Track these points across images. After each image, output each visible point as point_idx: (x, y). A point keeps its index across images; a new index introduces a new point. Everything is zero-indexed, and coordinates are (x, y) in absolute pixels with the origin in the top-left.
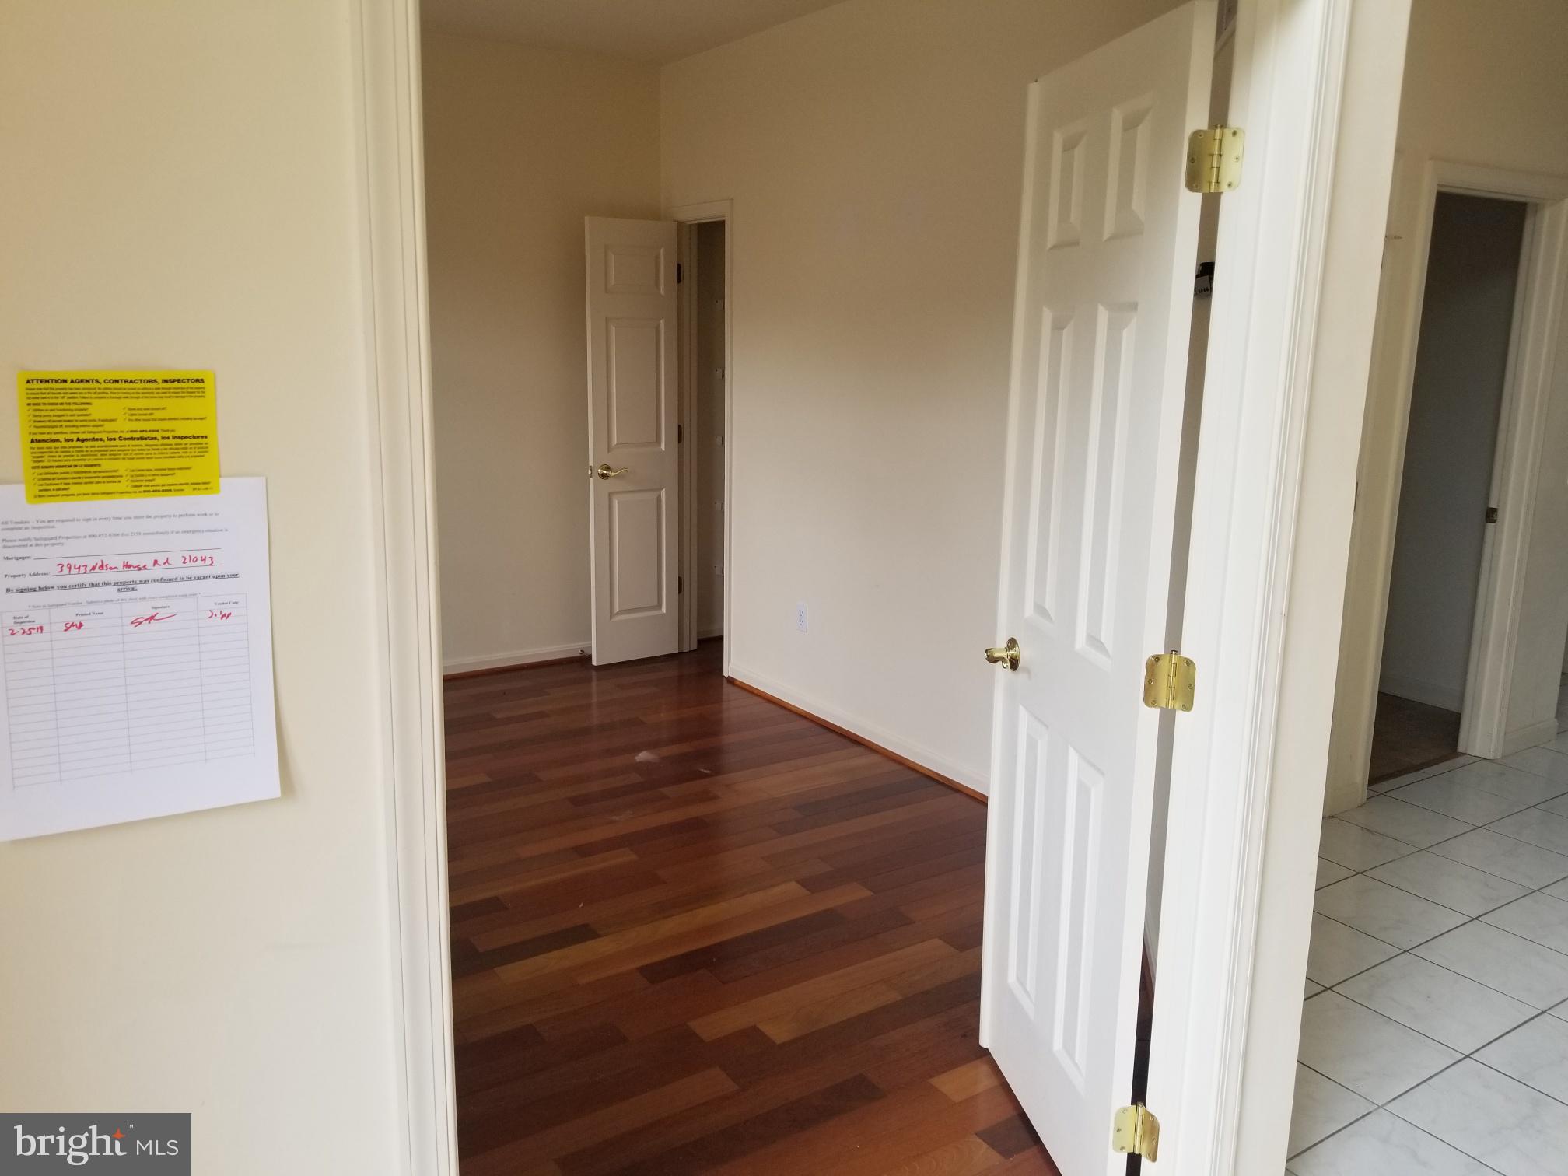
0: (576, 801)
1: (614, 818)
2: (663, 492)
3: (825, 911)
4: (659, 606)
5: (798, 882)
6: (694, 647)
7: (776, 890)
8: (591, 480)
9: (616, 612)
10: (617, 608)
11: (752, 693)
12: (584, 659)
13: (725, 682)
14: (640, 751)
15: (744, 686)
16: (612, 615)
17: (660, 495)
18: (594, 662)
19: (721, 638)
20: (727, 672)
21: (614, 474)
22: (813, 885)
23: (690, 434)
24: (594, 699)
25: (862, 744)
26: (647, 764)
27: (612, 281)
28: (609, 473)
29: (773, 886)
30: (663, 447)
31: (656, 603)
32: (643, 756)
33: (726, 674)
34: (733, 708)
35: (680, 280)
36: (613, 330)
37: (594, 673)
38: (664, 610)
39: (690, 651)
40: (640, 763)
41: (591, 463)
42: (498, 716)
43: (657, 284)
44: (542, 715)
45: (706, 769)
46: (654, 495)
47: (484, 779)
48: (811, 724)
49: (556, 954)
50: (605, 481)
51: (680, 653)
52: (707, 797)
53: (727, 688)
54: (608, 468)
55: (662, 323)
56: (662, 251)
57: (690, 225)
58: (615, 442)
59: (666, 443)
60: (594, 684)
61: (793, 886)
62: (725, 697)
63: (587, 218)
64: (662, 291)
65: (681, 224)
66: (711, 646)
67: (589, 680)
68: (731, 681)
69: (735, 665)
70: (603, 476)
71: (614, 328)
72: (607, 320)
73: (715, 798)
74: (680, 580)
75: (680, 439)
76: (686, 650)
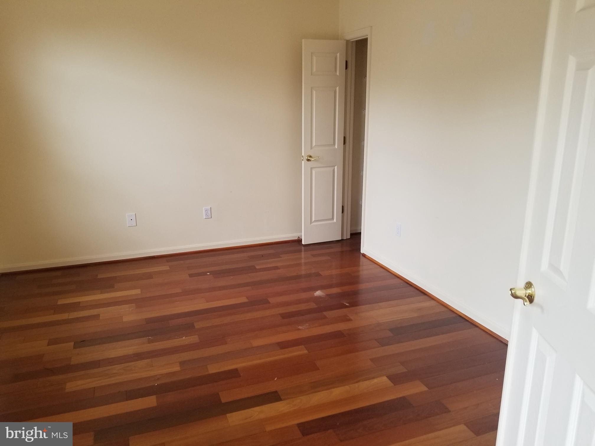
0: (285, 316)
1: (300, 327)
2: (336, 167)
3: (401, 398)
4: (333, 219)
5: (387, 377)
6: (349, 237)
7: (376, 381)
8: (303, 162)
9: (313, 221)
10: (313, 220)
11: (373, 262)
12: (299, 241)
13: (361, 256)
14: (317, 290)
15: (370, 259)
16: (311, 223)
17: (334, 168)
18: (303, 243)
19: (360, 233)
20: (362, 251)
21: (313, 159)
22: (395, 379)
23: (350, 141)
24: (303, 261)
25: (427, 295)
26: (319, 297)
27: (314, 70)
28: (311, 159)
29: (374, 378)
30: (336, 147)
31: (331, 218)
32: (318, 293)
33: (362, 252)
34: (365, 270)
35: (346, 68)
36: (314, 92)
37: (303, 248)
38: (335, 220)
39: (347, 239)
40: (316, 297)
41: (303, 155)
42: (257, 267)
43: (336, 71)
44: (276, 268)
45: (347, 303)
46: (332, 169)
47: (244, 300)
48: (402, 282)
49: (257, 409)
50: (309, 162)
51: (342, 240)
52: (345, 319)
53: (362, 259)
54: (310, 157)
55: (338, 88)
56: (338, 55)
57: (352, 42)
58: (314, 144)
59: (338, 145)
60: (303, 253)
61: (385, 378)
62: (361, 263)
63: (303, 40)
64: (338, 74)
65: (347, 41)
66: (356, 236)
67: (300, 251)
68: (364, 255)
69: (366, 248)
70: (308, 160)
71: (315, 92)
72: (312, 88)
73: (350, 320)
74: (343, 207)
75: (344, 143)
76: (345, 238)
